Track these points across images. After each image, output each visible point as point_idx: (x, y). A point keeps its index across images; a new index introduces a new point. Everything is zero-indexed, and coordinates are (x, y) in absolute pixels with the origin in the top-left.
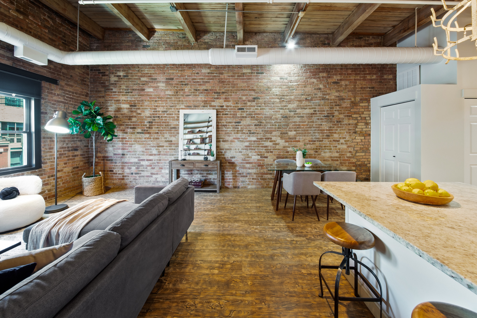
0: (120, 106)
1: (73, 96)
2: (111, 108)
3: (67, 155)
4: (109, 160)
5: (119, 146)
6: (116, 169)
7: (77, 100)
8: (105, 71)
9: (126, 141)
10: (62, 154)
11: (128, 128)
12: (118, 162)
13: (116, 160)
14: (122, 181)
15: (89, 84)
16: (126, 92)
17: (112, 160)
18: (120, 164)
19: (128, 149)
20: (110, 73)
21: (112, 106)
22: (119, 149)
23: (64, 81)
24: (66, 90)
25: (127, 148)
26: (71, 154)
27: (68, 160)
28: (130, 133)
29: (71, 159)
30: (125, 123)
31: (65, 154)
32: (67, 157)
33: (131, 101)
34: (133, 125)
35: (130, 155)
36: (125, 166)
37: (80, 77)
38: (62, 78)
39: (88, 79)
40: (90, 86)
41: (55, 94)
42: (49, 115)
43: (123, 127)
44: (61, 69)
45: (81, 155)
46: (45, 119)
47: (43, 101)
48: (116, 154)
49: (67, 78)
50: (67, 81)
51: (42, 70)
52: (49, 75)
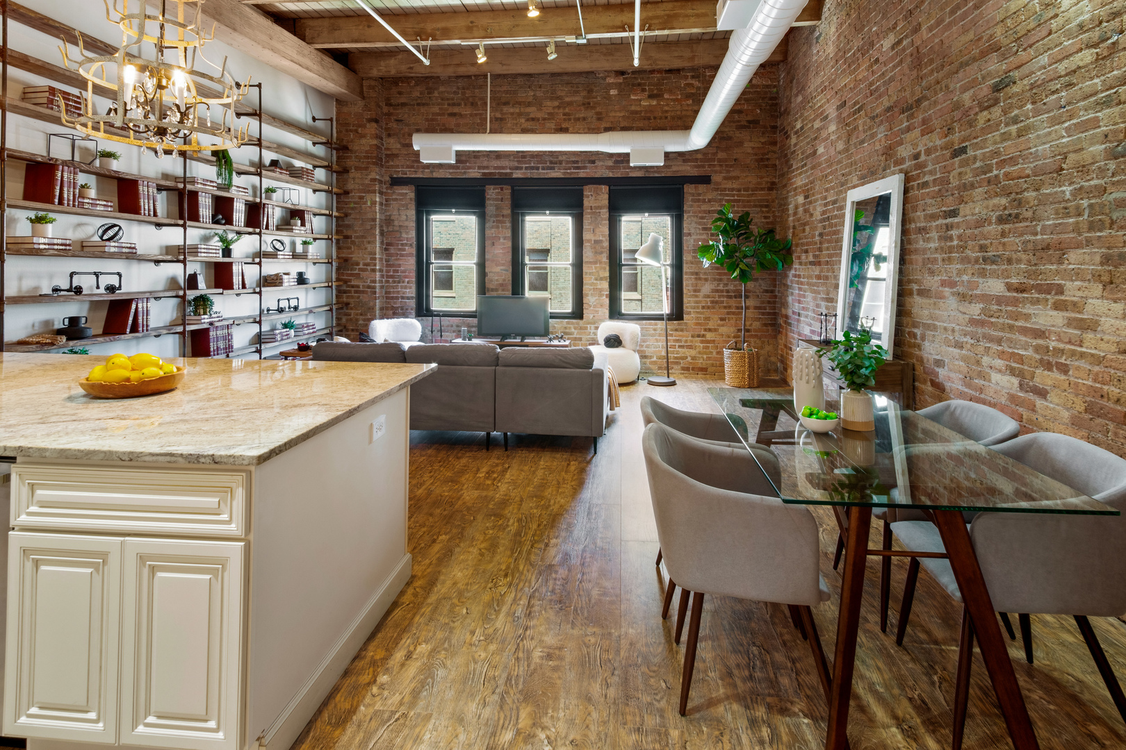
0: (797, 202)
1: (738, 196)
3: (725, 305)
5: (796, 294)
7: (748, 201)
8: (788, 128)
9: (801, 283)
10: (717, 302)
11: (802, 251)
15: (777, 163)
18: (797, 337)
20: (791, 129)
22: (796, 300)
23: (721, 173)
24: (725, 188)
26: (733, 302)
27: (728, 313)
28: (804, 264)
29: (733, 313)
31: (722, 302)
32: (725, 307)
37: (755, 154)
38: (718, 168)
39: (775, 152)
40: (779, 167)
41: (704, 201)
42: (694, 237)
43: (799, 249)
44: (715, 154)
45: (756, 308)
46: (688, 243)
47: (685, 216)
48: (794, 313)
49: (727, 166)
50: (728, 172)
51: (683, 168)
52: (695, 172)
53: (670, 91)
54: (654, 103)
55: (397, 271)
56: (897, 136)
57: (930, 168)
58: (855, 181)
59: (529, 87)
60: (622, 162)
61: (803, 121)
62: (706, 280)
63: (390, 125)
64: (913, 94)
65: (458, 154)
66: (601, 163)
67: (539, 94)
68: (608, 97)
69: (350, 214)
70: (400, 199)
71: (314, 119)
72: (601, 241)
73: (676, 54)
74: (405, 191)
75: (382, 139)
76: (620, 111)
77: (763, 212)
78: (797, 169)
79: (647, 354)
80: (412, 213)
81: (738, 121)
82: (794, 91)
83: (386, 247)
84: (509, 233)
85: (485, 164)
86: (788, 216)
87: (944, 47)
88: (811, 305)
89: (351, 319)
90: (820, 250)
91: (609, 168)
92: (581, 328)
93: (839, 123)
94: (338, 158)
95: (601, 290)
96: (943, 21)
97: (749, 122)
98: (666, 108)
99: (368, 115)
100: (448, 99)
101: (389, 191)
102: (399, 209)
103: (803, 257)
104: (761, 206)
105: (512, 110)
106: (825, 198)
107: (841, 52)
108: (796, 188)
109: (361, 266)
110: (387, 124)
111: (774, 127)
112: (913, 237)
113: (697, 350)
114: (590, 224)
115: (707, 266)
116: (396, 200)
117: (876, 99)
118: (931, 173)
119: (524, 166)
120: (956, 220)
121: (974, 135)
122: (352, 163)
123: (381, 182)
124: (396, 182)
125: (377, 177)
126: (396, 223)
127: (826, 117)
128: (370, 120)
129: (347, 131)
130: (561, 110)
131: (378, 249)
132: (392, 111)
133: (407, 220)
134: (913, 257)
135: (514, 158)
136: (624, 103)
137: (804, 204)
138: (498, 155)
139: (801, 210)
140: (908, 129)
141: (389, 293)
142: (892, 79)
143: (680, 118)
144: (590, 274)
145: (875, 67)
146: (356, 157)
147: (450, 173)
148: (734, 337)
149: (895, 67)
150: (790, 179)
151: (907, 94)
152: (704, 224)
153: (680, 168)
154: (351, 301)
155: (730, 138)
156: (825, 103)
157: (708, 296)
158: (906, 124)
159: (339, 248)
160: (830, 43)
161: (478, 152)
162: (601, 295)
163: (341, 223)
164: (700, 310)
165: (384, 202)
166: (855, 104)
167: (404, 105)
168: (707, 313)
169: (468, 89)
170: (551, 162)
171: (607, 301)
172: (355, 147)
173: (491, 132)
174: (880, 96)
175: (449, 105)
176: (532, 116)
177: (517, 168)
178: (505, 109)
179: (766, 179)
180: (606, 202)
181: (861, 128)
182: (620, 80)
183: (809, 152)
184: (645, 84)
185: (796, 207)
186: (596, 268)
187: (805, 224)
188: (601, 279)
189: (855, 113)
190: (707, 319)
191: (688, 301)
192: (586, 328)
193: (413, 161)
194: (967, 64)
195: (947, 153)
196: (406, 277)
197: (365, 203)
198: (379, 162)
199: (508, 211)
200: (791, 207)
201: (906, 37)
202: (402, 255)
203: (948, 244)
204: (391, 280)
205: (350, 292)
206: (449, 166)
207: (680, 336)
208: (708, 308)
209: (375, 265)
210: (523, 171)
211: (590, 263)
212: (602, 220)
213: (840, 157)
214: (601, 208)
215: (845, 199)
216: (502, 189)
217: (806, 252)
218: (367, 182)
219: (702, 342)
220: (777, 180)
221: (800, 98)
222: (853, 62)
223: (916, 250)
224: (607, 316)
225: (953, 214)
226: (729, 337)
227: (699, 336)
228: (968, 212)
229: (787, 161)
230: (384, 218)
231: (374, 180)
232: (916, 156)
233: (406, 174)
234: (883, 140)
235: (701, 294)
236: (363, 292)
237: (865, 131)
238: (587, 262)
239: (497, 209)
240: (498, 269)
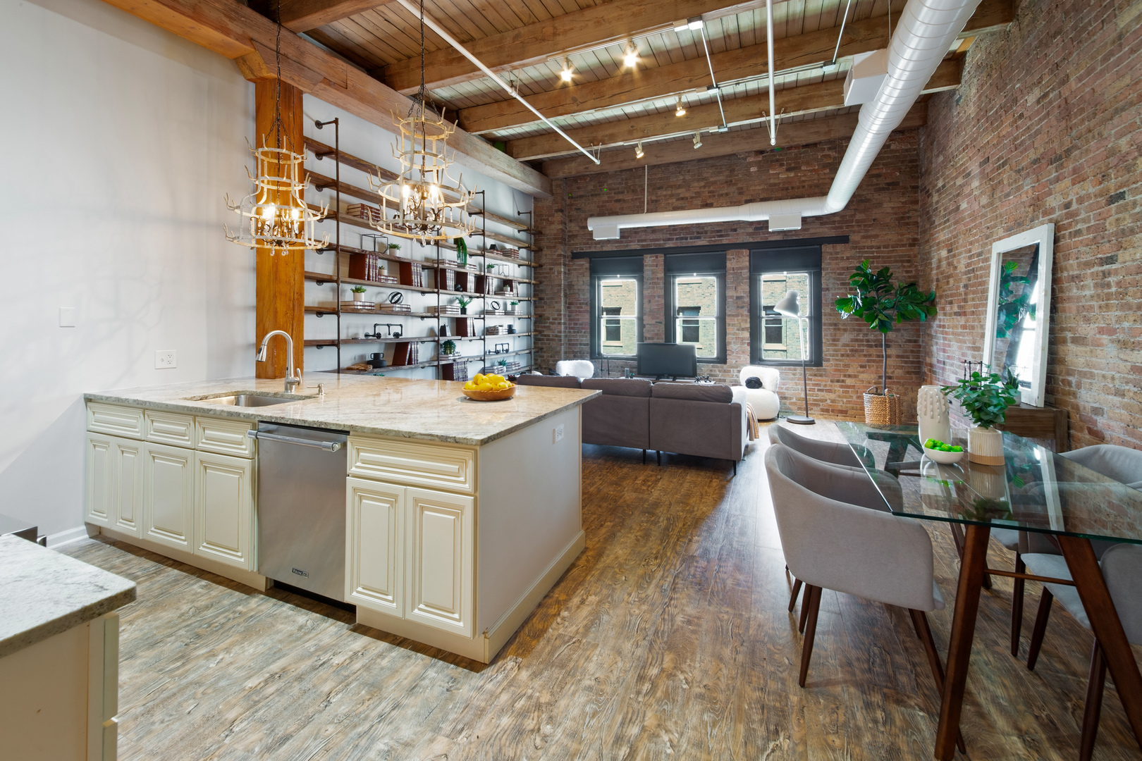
1: (877, 252)
3: (865, 353)
7: (888, 257)
8: (929, 187)
10: (856, 351)
15: (919, 220)
20: (933, 188)
21: (934, 257)
23: (859, 232)
24: (864, 247)
26: (873, 351)
27: (868, 361)
28: (948, 314)
29: (874, 361)
31: (862, 351)
35: (949, 364)
37: (896, 214)
38: (856, 229)
39: (916, 210)
40: (921, 224)
41: (842, 259)
42: (832, 291)
43: (943, 301)
44: (854, 215)
45: (898, 356)
46: (827, 297)
47: (823, 273)
48: (939, 361)
49: (865, 226)
50: (867, 231)
51: (821, 230)
52: (832, 233)
53: (808, 163)
54: (792, 175)
55: (576, 324)
56: (1045, 187)
57: (1083, 216)
58: (1001, 232)
59: (679, 173)
60: (761, 228)
61: (944, 180)
62: (845, 330)
63: (572, 213)
64: (1062, 144)
65: (622, 231)
66: (742, 231)
67: (688, 177)
68: (749, 174)
69: (544, 282)
70: (579, 269)
71: (519, 213)
72: (742, 297)
73: (812, 130)
74: (582, 263)
75: (565, 224)
76: (760, 185)
77: (904, 267)
78: (940, 225)
79: (786, 395)
80: (587, 278)
81: (877, 184)
82: (935, 152)
83: (569, 305)
84: (662, 292)
85: (643, 237)
86: (932, 270)
87: (1096, 95)
88: (957, 354)
89: (544, 360)
90: (965, 300)
91: (750, 234)
92: (725, 371)
93: (982, 178)
94: (535, 240)
95: (743, 339)
96: (1094, 69)
97: (888, 184)
98: (803, 179)
99: (556, 207)
100: (614, 189)
101: (571, 263)
102: (577, 277)
103: (948, 308)
104: (903, 261)
105: (665, 193)
106: (970, 251)
107: (983, 112)
108: (939, 243)
109: (551, 320)
110: (569, 212)
111: (915, 188)
112: (1066, 285)
113: (837, 393)
114: (733, 283)
115: (846, 317)
116: (576, 269)
117: (1022, 152)
118: (1084, 221)
119: (675, 237)
120: (1114, 266)
121: (1133, 179)
122: (545, 244)
123: (565, 256)
124: (576, 256)
125: (562, 253)
126: (576, 287)
127: (969, 174)
128: (557, 211)
129: (541, 220)
130: (707, 189)
131: (562, 308)
132: (573, 202)
133: (583, 284)
134: (1066, 305)
135: (667, 231)
136: (763, 177)
137: (947, 258)
138: (653, 230)
139: (944, 263)
140: (1057, 180)
141: (571, 340)
142: (1038, 132)
143: (817, 186)
144: (733, 325)
145: (1019, 123)
146: (548, 239)
147: (616, 247)
148: (875, 383)
149: (1041, 120)
150: (932, 235)
151: (1056, 145)
152: (843, 279)
153: (818, 231)
154: (545, 346)
155: (868, 200)
156: (967, 161)
157: (848, 345)
158: (1054, 175)
159: (536, 307)
160: (971, 104)
161: (638, 228)
162: (743, 344)
163: (537, 289)
164: (839, 358)
165: (567, 272)
166: (999, 159)
167: (581, 197)
168: (846, 360)
169: (630, 179)
170: (698, 233)
171: (748, 348)
172: (546, 231)
173: (648, 212)
174: (1026, 150)
175: (615, 193)
177: (669, 239)
178: (660, 192)
179: (907, 236)
180: (748, 264)
181: (1005, 182)
182: (760, 158)
183: (951, 208)
184: (783, 160)
185: (940, 261)
186: (738, 320)
187: (949, 277)
188: (743, 329)
189: (999, 168)
190: (847, 366)
191: (827, 350)
192: (729, 371)
193: (588, 239)
194: (1123, 109)
195: (1102, 200)
196: (583, 328)
197: (554, 273)
198: (563, 241)
199: (661, 275)
200: (934, 261)
201: (1053, 89)
202: (580, 312)
203: (1106, 291)
204: (572, 331)
206: (616, 241)
207: (819, 380)
209: (561, 319)
210: (675, 241)
211: (733, 316)
212: (744, 278)
213: (984, 211)
214: (742, 268)
215: (990, 251)
216: (657, 257)
217: (951, 303)
218: (555, 257)
219: (841, 387)
220: (919, 237)
221: (941, 158)
222: (996, 120)
223: (1069, 299)
224: (749, 362)
225: (1111, 260)
226: (869, 383)
227: (838, 381)
228: (1128, 258)
229: (929, 218)
230: (567, 284)
231: (560, 255)
232: (1067, 206)
233: (583, 249)
234: (1030, 192)
235: (840, 343)
237: (1010, 185)
238: (729, 315)
239: (653, 273)
240: (653, 322)
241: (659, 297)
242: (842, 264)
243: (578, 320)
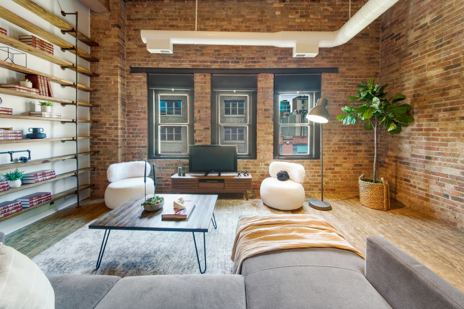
0: (424, 76)
2: (409, 84)
3: (347, 149)
4: (404, 163)
5: (421, 142)
6: (414, 180)
8: (400, 31)
9: (434, 135)
11: (439, 111)
12: (418, 168)
13: (414, 165)
14: (425, 202)
15: (380, 60)
16: (437, 47)
17: (408, 164)
18: (422, 173)
19: (438, 149)
20: (408, 30)
21: (410, 79)
22: (421, 148)
23: (345, 66)
24: (348, 76)
25: (436, 147)
26: (352, 148)
27: (349, 155)
28: (443, 120)
29: (352, 155)
30: (434, 102)
33: (446, 59)
34: (451, 104)
35: (443, 160)
36: (430, 177)
37: (367, 55)
38: (343, 63)
39: (378, 54)
41: (334, 84)
44: (342, 54)
45: (366, 151)
47: (322, 93)
49: (349, 62)
50: (350, 65)
51: (322, 63)
52: (329, 65)
53: (314, 13)
54: (304, 20)
55: (135, 130)
59: (223, 9)
60: (283, 58)
62: (335, 134)
63: (130, 33)
66: (270, 59)
67: (230, 13)
68: (275, 16)
69: (100, 90)
70: (137, 82)
71: (63, 13)
72: (268, 110)
74: (140, 77)
75: (124, 41)
76: (282, 25)
80: (145, 91)
83: (127, 113)
84: (209, 105)
85: (194, 59)
89: (101, 162)
91: (274, 62)
92: (255, 165)
95: (268, 141)
98: (311, 24)
99: (112, 22)
100: (169, 16)
101: (129, 76)
102: (136, 89)
105: (211, 24)
109: (108, 126)
110: (128, 32)
113: (329, 178)
114: (262, 98)
116: (134, 82)
119: (219, 60)
122: (101, 55)
123: (122, 69)
124: (134, 70)
125: (119, 65)
126: (134, 98)
128: (114, 26)
129: (98, 33)
130: (244, 24)
131: (119, 114)
132: (131, 24)
133: (141, 96)
135: (213, 55)
136: (285, 20)
138: (202, 53)
141: (130, 143)
144: (262, 130)
146: (104, 51)
147: (171, 65)
148: (352, 170)
152: (335, 98)
154: (101, 150)
157: (337, 144)
159: (92, 113)
162: (269, 144)
163: (93, 96)
164: (331, 153)
165: (126, 84)
167: (139, 19)
168: (336, 154)
169: (182, 9)
170: (237, 58)
171: (272, 147)
172: (103, 44)
173: (198, 30)
175: (169, 19)
176: (225, 27)
177: (215, 62)
178: (207, 23)
180: (272, 84)
182: (282, 5)
184: (298, 8)
186: (265, 127)
188: (269, 134)
190: (336, 158)
191: (324, 147)
192: (259, 165)
193: (145, 57)
196: (141, 133)
197: (110, 82)
198: (121, 55)
199: (209, 90)
202: (138, 119)
204: (131, 135)
205: (100, 143)
207: (318, 169)
208: (336, 151)
209: (117, 125)
210: (219, 64)
211: (262, 123)
212: (270, 96)
214: (268, 88)
216: (205, 76)
218: (112, 68)
219: (332, 173)
224: (272, 157)
226: (349, 169)
227: (330, 169)
230: (125, 94)
231: (117, 67)
233: (141, 65)
235: (332, 143)
236: (109, 143)
238: (260, 123)
239: (202, 89)
240: (202, 128)
241: (206, 108)
242: (335, 88)
243: (137, 126)
